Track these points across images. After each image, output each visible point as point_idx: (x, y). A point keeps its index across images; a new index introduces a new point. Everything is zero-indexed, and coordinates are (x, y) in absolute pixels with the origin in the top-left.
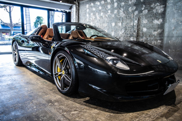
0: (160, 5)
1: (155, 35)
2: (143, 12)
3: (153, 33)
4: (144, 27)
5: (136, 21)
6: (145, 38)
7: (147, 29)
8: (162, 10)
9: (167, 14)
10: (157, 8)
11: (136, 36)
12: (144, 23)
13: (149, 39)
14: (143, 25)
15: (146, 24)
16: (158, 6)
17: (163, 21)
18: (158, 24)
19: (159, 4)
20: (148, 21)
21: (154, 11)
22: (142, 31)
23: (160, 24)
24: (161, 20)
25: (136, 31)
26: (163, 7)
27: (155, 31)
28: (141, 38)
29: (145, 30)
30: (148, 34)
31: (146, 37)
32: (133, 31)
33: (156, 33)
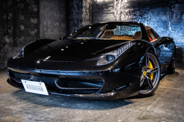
0: (34, 4)
1: (33, 35)
2: (19, 5)
3: (31, 32)
4: (21, 24)
5: (11, 15)
6: (23, 38)
7: (25, 27)
8: (36, 9)
9: (40, 14)
10: (32, 5)
11: (12, 34)
12: (21, 19)
13: (27, 40)
14: (20, 22)
15: (23, 21)
16: (32, 3)
17: (38, 21)
18: (35, 23)
19: (33, 2)
20: (25, 18)
21: (29, 8)
22: (19, 29)
23: (36, 23)
24: (36, 20)
25: (12, 29)
26: (37, 7)
27: (32, 30)
28: (18, 38)
29: (22, 27)
30: (26, 34)
31: (24, 36)
32: (7, 27)
33: (33, 32)
